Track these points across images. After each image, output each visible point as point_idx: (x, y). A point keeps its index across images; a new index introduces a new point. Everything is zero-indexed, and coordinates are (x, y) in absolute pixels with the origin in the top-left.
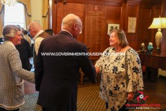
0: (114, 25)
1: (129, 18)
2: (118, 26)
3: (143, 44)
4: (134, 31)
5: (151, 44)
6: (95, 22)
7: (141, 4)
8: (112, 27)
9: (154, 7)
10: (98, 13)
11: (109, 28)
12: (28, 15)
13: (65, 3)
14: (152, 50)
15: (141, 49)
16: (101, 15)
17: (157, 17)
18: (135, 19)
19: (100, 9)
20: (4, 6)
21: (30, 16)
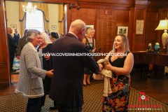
0: (124, 28)
1: (137, 21)
2: (127, 28)
3: (150, 44)
4: (141, 33)
5: (157, 44)
6: (105, 25)
7: (148, 8)
8: (121, 30)
9: (161, 10)
10: (108, 17)
11: (119, 31)
12: (46, 21)
13: (78, 9)
14: (158, 50)
15: (148, 49)
16: (111, 18)
17: (163, 19)
18: (143, 21)
19: (110, 14)
20: (25, 13)
21: (48, 21)
